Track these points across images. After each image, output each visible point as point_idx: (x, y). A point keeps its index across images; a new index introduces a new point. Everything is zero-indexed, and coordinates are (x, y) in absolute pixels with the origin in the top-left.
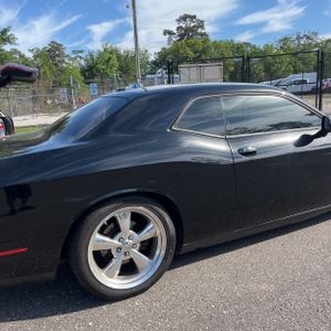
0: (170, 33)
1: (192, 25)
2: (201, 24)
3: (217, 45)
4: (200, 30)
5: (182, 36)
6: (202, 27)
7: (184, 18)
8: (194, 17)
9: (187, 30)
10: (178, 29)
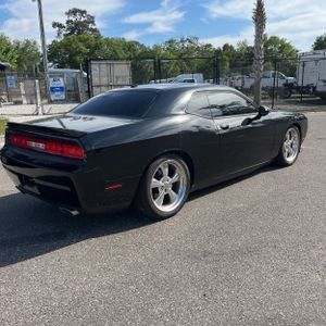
0: (60, 26)
1: (83, 19)
2: (91, 20)
3: (109, 42)
4: (90, 26)
5: (72, 30)
6: (93, 22)
7: (74, 12)
8: (85, 12)
9: (78, 24)
10: (68, 22)
